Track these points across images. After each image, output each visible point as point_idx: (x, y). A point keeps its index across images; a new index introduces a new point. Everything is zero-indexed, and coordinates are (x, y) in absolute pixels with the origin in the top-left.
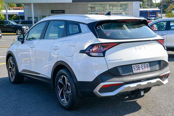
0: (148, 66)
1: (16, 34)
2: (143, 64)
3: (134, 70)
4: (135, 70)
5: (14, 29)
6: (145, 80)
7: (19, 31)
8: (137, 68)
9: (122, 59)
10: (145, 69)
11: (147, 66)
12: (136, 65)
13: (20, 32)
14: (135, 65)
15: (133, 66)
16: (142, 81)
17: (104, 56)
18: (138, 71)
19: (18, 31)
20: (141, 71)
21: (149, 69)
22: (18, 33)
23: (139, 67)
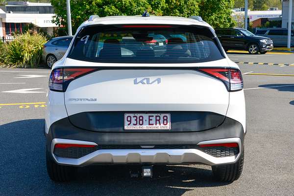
0: (167, 120)
1: (248, 52)
2: (155, 115)
3: (126, 123)
4: (129, 125)
5: (245, 43)
6: (153, 147)
7: (254, 47)
8: (136, 120)
9: (96, 100)
10: (158, 125)
11: (164, 120)
12: (136, 115)
13: (256, 50)
14: (132, 115)
15: (126, 115)
16: (142, 147)
17: (64, 90)
18: (138, 127)
19: (252, 47)
20: (145, 127)
21: (168, 127)
22: (251, 50)
23: (142, 120)
